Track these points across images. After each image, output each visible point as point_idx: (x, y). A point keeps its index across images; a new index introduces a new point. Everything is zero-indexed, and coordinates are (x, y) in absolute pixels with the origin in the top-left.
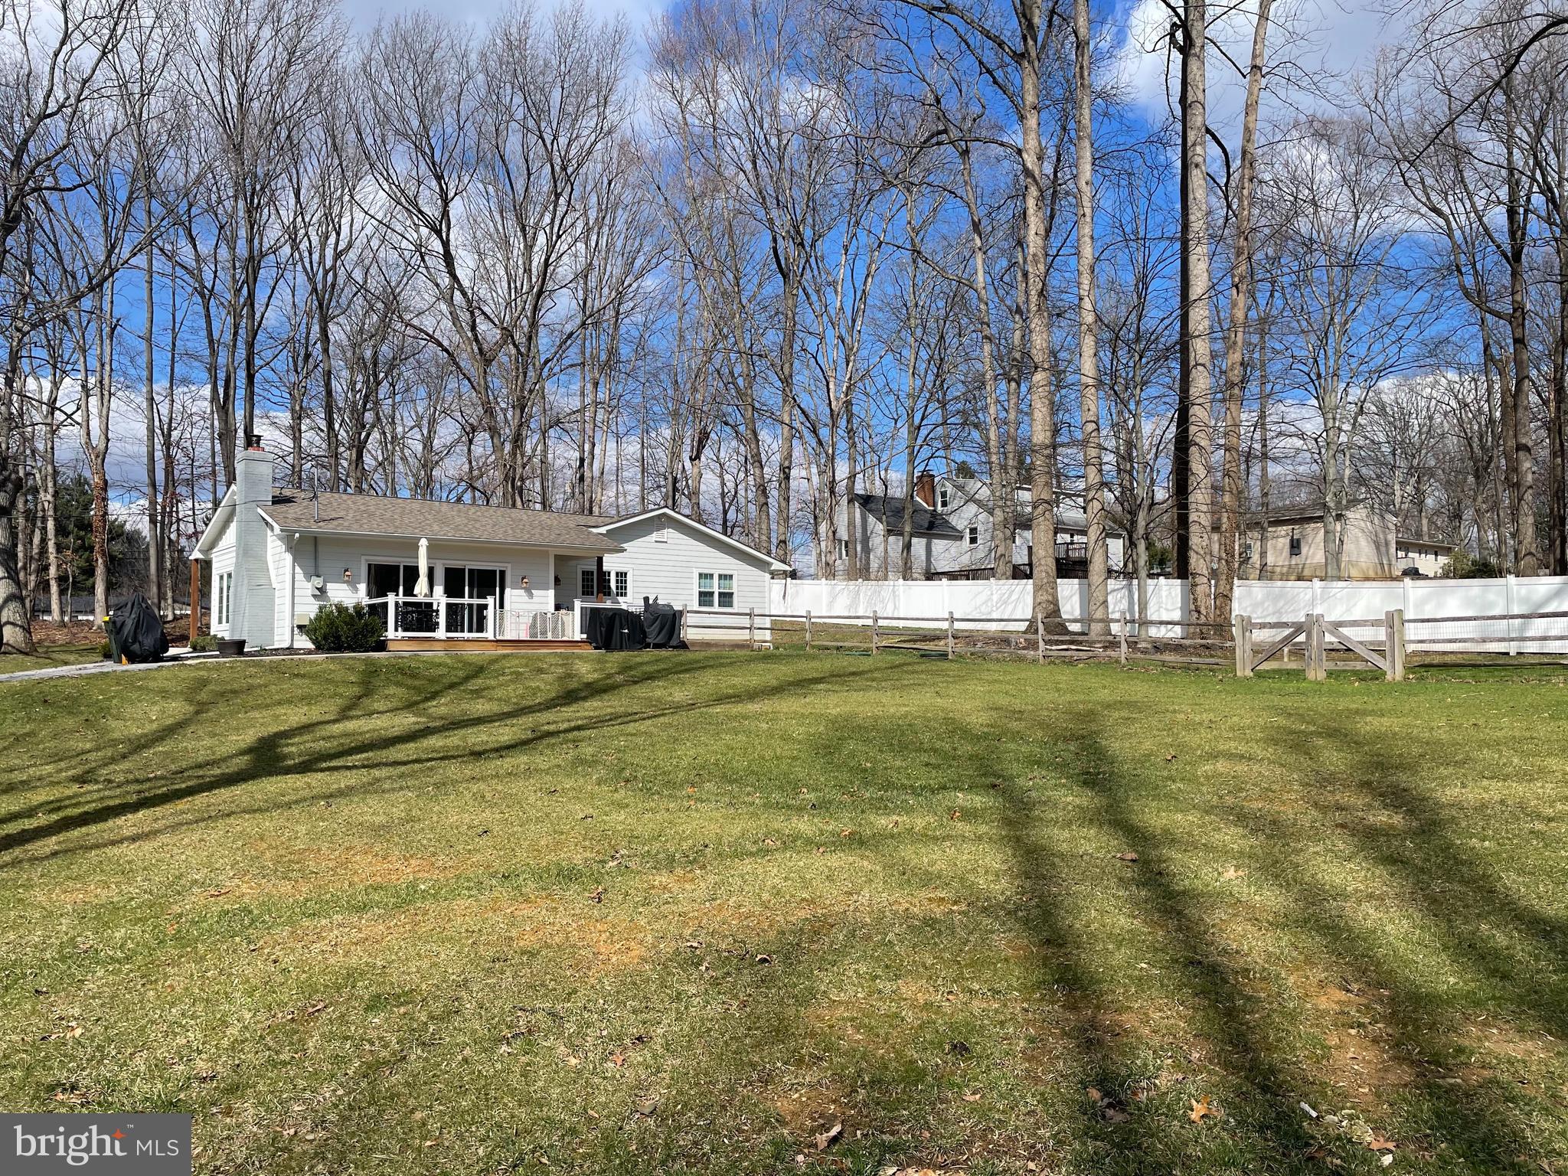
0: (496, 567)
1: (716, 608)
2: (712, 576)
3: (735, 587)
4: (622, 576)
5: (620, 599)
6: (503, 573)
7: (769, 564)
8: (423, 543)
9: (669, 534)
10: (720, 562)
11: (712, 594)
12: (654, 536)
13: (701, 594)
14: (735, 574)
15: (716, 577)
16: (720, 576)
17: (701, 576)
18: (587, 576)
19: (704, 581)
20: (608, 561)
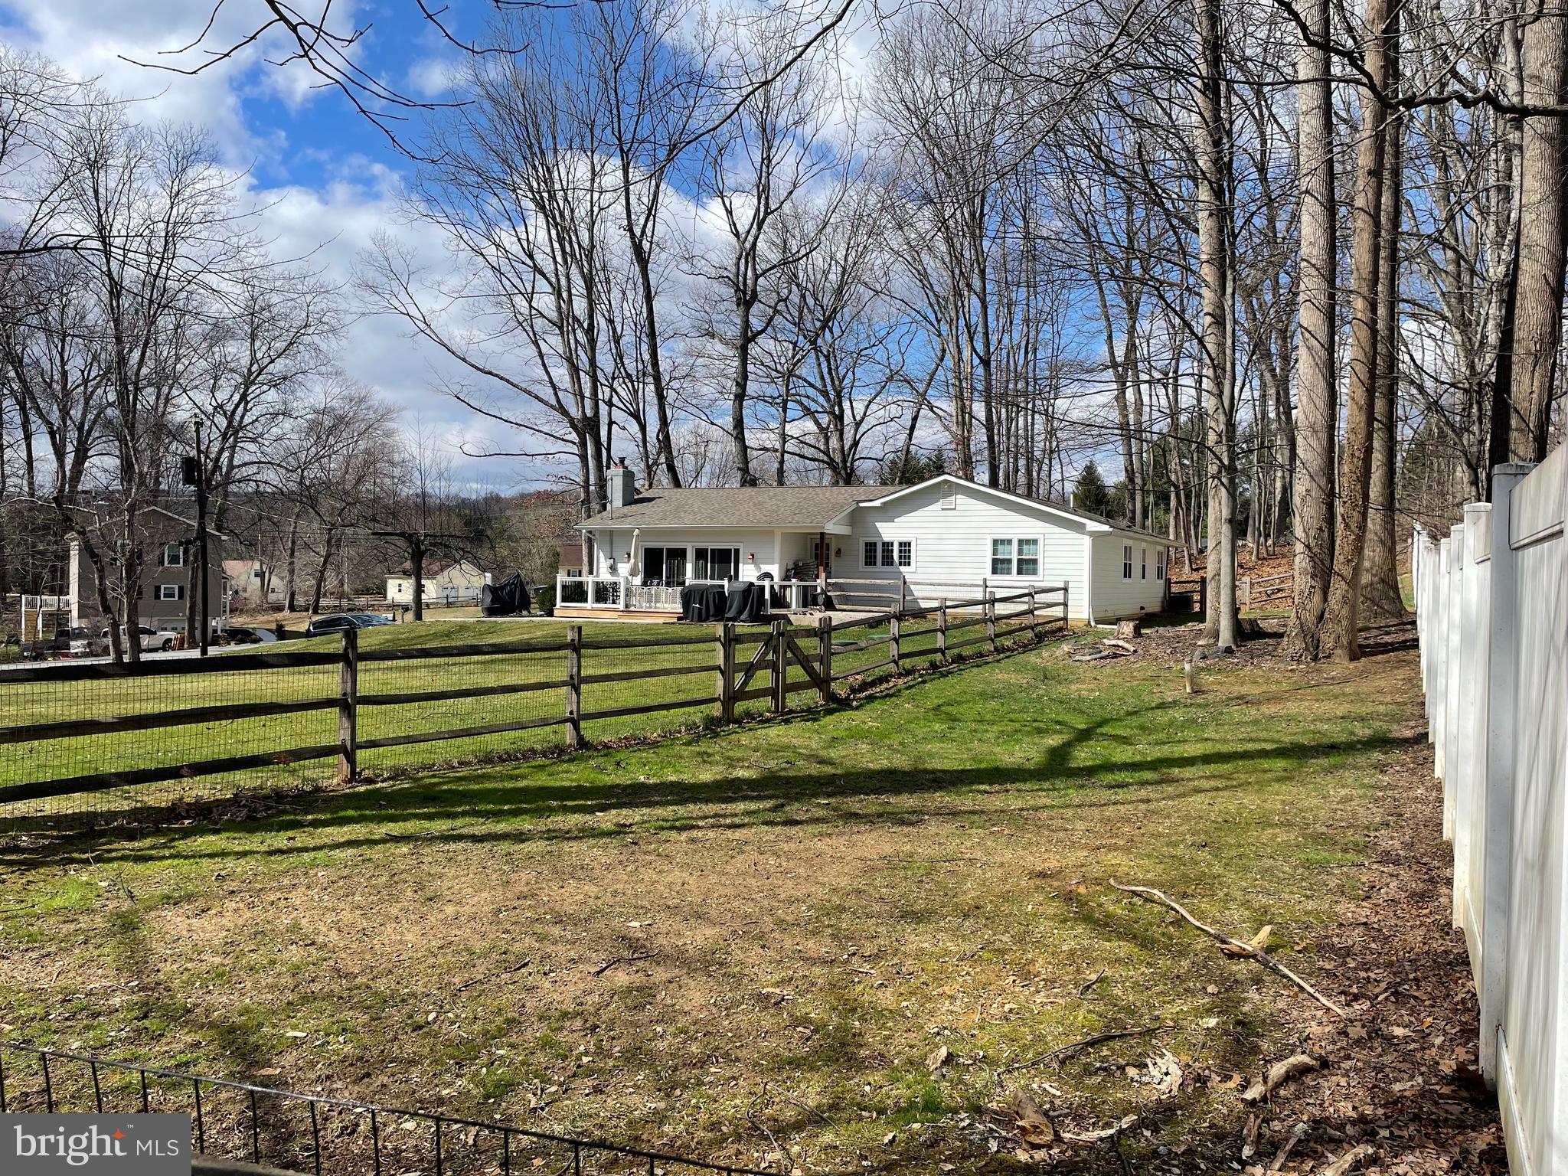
0: (730, 547)
1: (1012, 577)
2: (1009, 542)
3: (1040, 554)
4: (905, 546)
5: (902, 569)
6: (737, 551)
7: (1084, 525)
9: (961, 498)
10: (1021, 527)
11: (1009, 561)
12: (937, 506)
13: (995, 562)
14: (1041, 538)
15: (1015, 544)
16: (1021, 542)
17: (996, 542)
18: (871, 548)
19: (1000, 548)
20: (890, 531)
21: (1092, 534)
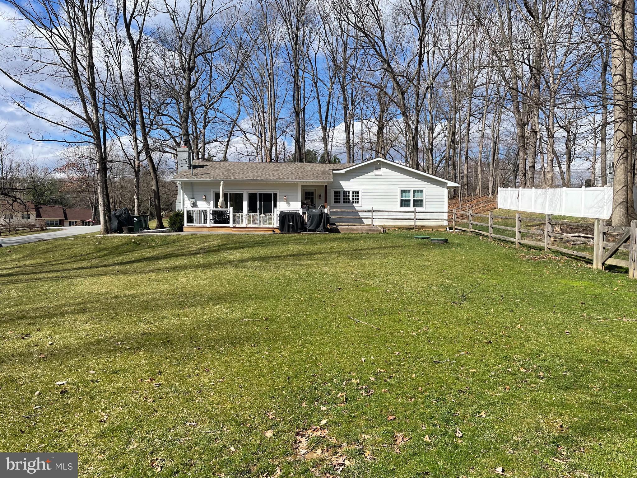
0: (272, 192)
1: (411, 208)
2: (409, 191)
3: (424, 197)
4: (356, 194)
5: (355, 205)
6: (275, 195)
7: (447, 183)
8: (222, 183)
9: (385, 171)
10: (414, 184)
11: (409, 201)
12: (373, 173)
13: (402, 201)
14: (424, 190)
15: (412, 192)
16: (415, 191)
17: (402, 191)
18: (337, 194)
19: (404, 194)
20: (348, 186)
21: (449, 188)
